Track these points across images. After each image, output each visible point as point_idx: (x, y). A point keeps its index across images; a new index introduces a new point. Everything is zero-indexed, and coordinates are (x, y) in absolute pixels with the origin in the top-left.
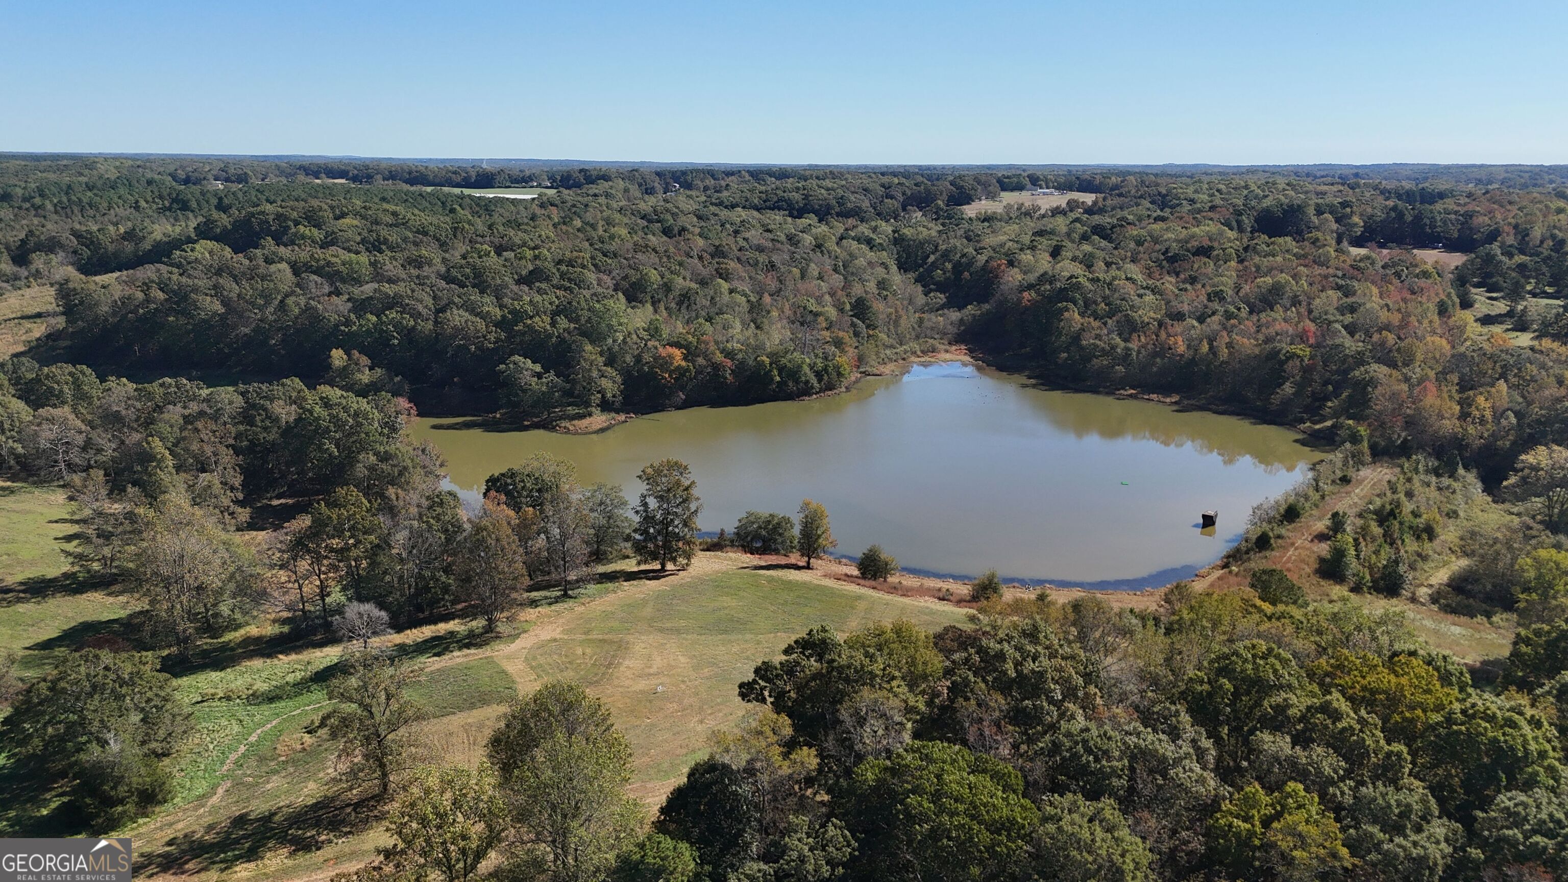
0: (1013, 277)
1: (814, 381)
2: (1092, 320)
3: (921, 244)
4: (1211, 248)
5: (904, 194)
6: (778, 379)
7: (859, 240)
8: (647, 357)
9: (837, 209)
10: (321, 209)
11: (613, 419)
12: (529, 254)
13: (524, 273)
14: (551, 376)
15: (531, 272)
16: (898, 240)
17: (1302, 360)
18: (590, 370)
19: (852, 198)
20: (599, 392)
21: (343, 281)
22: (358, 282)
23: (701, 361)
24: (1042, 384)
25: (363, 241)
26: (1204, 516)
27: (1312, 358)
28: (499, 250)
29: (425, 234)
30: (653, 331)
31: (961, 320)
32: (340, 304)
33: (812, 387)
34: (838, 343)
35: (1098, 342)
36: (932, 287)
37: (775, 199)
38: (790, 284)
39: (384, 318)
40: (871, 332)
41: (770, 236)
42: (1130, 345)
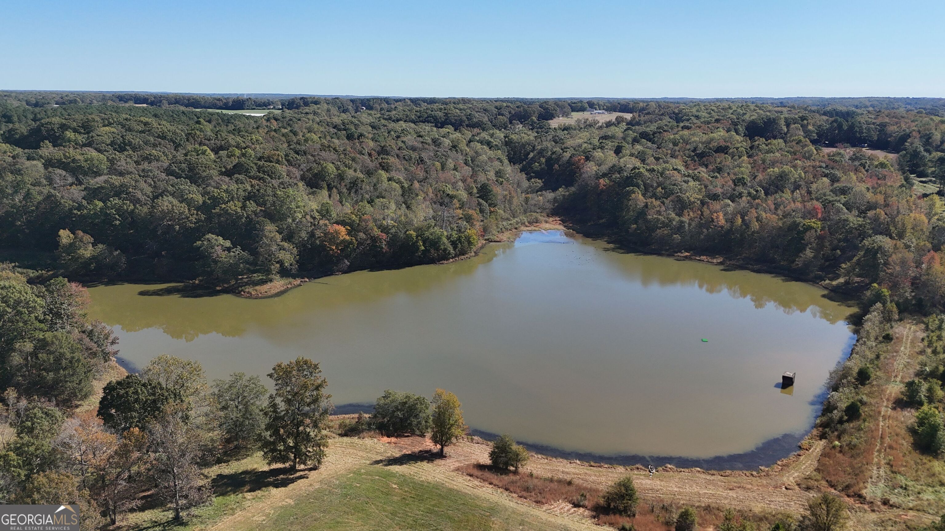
0: (591, 168)
1: (451, 249)
2: (654, 200)
3: (523, 146)
4: (727, 148)
5: (510, 113)
6: (423, 248)
7: (481, 142)
8: (318, 233)
9: (467, 123)
10: (94, 120)
11: (290, 283)
12: (237, 152)
13: (229, 167)
14: (238, 250)
15: (234, 166)
16: (508, 143)
17: (816, 231)
18: (269, 245)
19: (477, 115)
20: (278, 262)
21: (85, 174)
22: (98, 174)
23: (362, 235)
24: (618, 248)
25: (112, 144)
26: (784, 378)
27: (823, 229)
28: (216, 150)
29: (164, 138)
30: (325, 212)
31: (555, 198)
32: (77, 193)
33: (449, 254)
34: (468, 219)
35: (660, 217)
36: (532, 174)
37: (426, 116)
38: (434, 174)
39: (109, 204)
40: (492, 209)
41: (420, 139)
42: (682, 219)
